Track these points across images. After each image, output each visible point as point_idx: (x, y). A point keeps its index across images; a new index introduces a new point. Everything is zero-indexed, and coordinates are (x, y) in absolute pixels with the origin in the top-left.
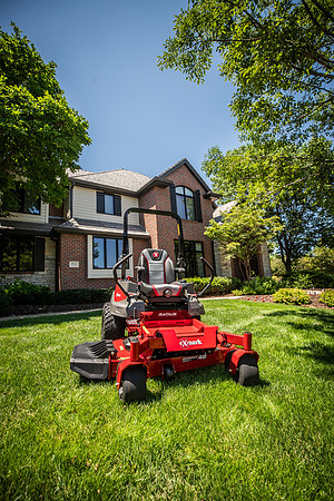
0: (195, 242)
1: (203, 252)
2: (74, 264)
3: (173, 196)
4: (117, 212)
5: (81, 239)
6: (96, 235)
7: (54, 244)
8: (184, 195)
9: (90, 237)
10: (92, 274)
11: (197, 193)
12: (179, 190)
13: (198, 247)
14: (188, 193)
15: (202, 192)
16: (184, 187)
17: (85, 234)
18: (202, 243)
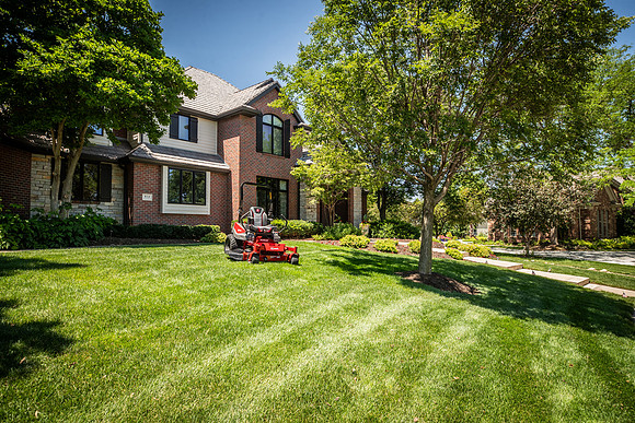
0: (279, 180)
1: (287, 192)
2: (148, 197)
3: (260, 124)
4: (193, 137)
5: (155, 169)
6: (171, 165)
7: (121, 172)
8: (272, 126)
9: (165, 168)
10: (167, 208)
11: (286, 123)
12: (267, 119)
13: (283, 186)
14: (277, 122)
15: (293, 122)
16: (273, 115)
17: (160, 165)
18: (287, 181)
